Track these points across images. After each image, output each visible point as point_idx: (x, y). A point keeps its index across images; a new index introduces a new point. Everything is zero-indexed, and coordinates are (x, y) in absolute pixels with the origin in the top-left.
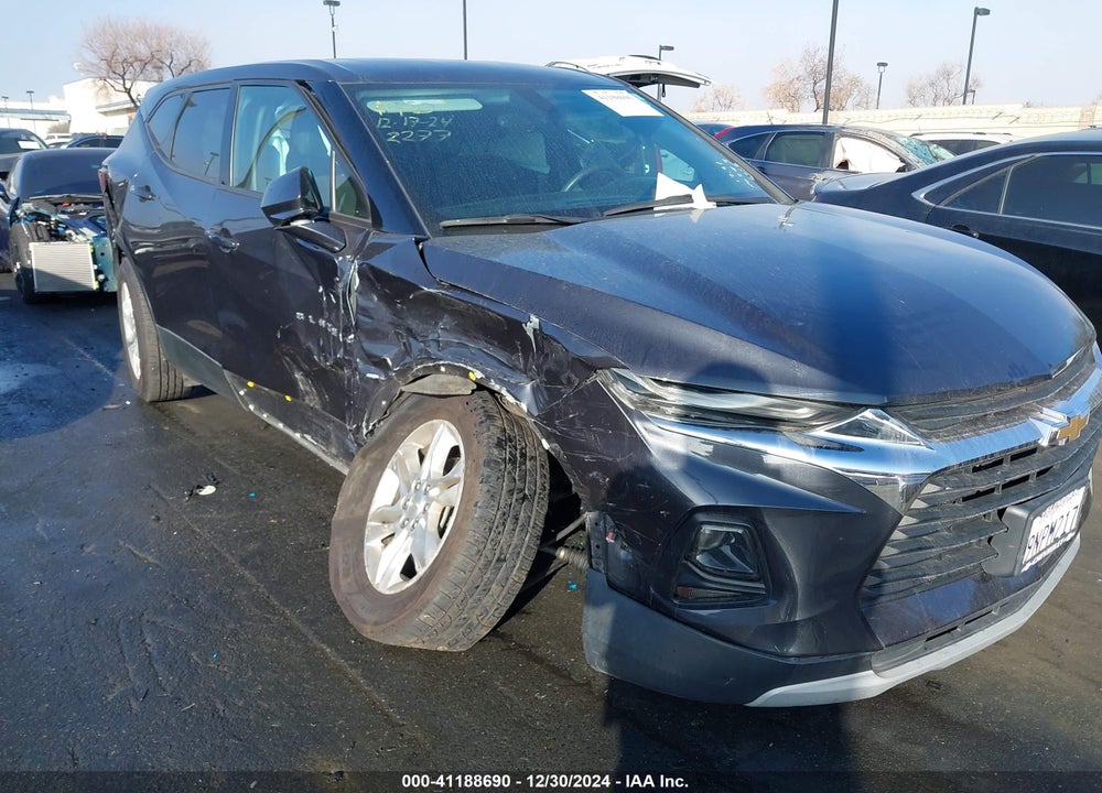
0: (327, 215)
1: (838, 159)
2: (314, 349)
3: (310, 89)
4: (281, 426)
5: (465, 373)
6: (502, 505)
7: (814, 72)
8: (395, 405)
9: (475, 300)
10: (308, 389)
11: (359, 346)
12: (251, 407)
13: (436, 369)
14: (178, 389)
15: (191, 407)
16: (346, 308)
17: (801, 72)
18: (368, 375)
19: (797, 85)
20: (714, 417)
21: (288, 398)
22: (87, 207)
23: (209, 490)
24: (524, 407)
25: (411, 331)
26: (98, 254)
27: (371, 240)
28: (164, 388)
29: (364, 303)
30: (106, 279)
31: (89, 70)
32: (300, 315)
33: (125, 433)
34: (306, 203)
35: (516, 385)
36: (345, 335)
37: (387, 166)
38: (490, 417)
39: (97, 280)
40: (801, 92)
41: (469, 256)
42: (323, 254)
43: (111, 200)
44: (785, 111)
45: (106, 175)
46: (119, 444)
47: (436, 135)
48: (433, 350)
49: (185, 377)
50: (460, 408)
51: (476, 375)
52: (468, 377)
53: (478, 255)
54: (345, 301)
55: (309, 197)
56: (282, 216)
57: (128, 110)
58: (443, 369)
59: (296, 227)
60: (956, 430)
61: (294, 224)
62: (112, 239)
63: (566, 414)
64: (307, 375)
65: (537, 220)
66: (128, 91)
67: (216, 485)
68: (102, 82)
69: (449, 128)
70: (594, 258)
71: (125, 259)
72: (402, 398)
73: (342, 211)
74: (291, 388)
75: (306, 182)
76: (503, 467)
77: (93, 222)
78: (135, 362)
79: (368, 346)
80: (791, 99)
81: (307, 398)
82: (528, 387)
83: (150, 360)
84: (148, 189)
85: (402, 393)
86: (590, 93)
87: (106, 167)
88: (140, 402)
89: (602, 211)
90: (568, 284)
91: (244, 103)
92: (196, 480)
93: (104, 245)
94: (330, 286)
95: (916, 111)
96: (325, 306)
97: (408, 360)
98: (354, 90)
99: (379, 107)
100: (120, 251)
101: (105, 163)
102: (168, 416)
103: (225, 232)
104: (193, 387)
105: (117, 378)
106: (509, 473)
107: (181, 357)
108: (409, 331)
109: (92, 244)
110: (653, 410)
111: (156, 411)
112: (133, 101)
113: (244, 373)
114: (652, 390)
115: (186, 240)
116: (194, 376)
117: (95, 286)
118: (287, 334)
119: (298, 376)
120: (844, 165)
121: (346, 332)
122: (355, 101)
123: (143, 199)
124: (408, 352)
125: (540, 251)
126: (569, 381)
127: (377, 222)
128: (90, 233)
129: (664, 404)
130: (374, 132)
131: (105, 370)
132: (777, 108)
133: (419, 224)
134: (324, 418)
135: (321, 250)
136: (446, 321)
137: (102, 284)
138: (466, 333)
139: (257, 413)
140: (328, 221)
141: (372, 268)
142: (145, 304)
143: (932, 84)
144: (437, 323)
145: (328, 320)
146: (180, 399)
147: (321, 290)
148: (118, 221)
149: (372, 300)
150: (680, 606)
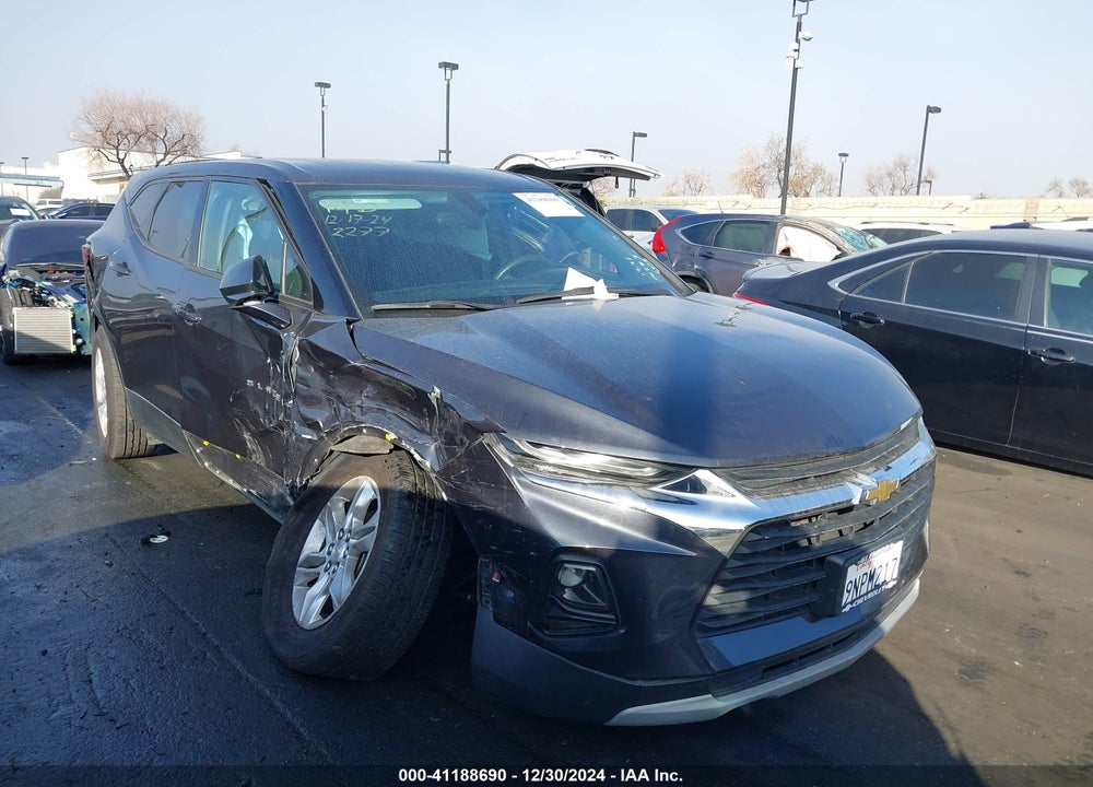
0: (277, 297)
1: (780, 246)
2: (261, 412)
3: (270, 187)
4: (231, 482)
5: (383, 435)
6: (409, 549)
7: (778, 160)
8: (326, 463)
9: (392, 373)
10: (255, 448)
11: (296, 410)
12: (206, 464)
13: (359, 430)
14: (142, 448)
15: (154, 464)
16: (287, 377)
17: (767, 160)
18: (303, 436)
19: (763, 172)
20: (577, 474)
21: (238, 456)
22: (71, 275)
23: (162, 539)
24: (428, 464)
25: (340, 397)
26: (78, 319)
27: (312, 319)
28: (130, 445)
29: (302, 373)
30: (84, 343)
31: (84, 140)
32: (250, 382)
33: (88, 486)
34: (258, 286)
35: (423, 445)
36: (286, 401)
37: (330, 257)
38: (404, 474)
39: (74, 343)
40: (766, 178)
41: (389, 337)
42: (271, 330)
43: (92, 273)
44: (750, 196)
45: (89, 250)
46: (82, 496)
47: (376, 232)
48: (357, 414)
49: (148, 435)
50: (380, 466)
51: (391, 436)
52: (385, 438)
53: (398, 336)
54: (286, 371)
55: (262, 281)
56: (236, 297)
57: (121, 179)
58: (365, 431)
59: (248, 307)
60: (776, 489)
61: (246, 304)
62: (90, 307)
63: (459, 471)
64: (253, 435)
65: (457, 306)
66: (121, 162)
67: (167, 534)
68: (96, 152)
69: (388, 225)
70: (495, 340)
71: (100, 327)
72: (333, 456)
73: (290, 294)
74: (241, 447)
75: (259, 266)
76: (411, 517)
77: (76, 290)
78: (104, 421)
79: (303, 410)
80: (757, 186)
81: (254, 456)
82: (433, 447)
83: (118, 419)
84: (125, 265)
85: (332, 452)
86: (519, 195)
87: (90, 243)
88: (106, 458)
89: (515, 299)
90: (466, 362)
91: (213, 196)
92: (151, 530)
93: (84, 311)
94: (276, 356)
95: (873, 200)
96: (271, 375)
97: (337, 423)
98: (307, 189)
99: (329, 204)
100: (97, 319)
101: (88, 239)
102: (131, 472)
103: (190, 308)
104: (157, 446)
105: (86, 436)
106: (417, 522)
107: (146, 417)
108: (339, 397)
109: (72, 310)
110: (528, 467)
111: (121, 467)
112: (125, 171)
113: (200, 432)
114: (526, 450)
115: (151, 311)
116: (157, 435)
117: (73, 349)
118: (240, 399)
119: (247, 436)
120: (786, 251)
121: (286, 397)
122: (307, 200)
123: (120, 274)
124: (336, 416)
125: (450, 334)
126: (462, 443)
127: (319, 304)
128: (72, 300)
129: (536, 463)
130: (322, 226)
131: (75, 428)
132: (743, 193)
133: (352, 306)
134: (268, 474)
135: (269, 326)
136: (369, 390)
137: (79, 347)
138: (384, 400)
139: (211, 470)
140: (277, 302)
141: (310, 343)
142: (115, 368)
143: (890, 175)
144: (361, 392)
145: (274, 387)
146: (143, 456)
147: (269, 361)
148: (96, 292)
149: (309, 371)
150: (551, 636)
